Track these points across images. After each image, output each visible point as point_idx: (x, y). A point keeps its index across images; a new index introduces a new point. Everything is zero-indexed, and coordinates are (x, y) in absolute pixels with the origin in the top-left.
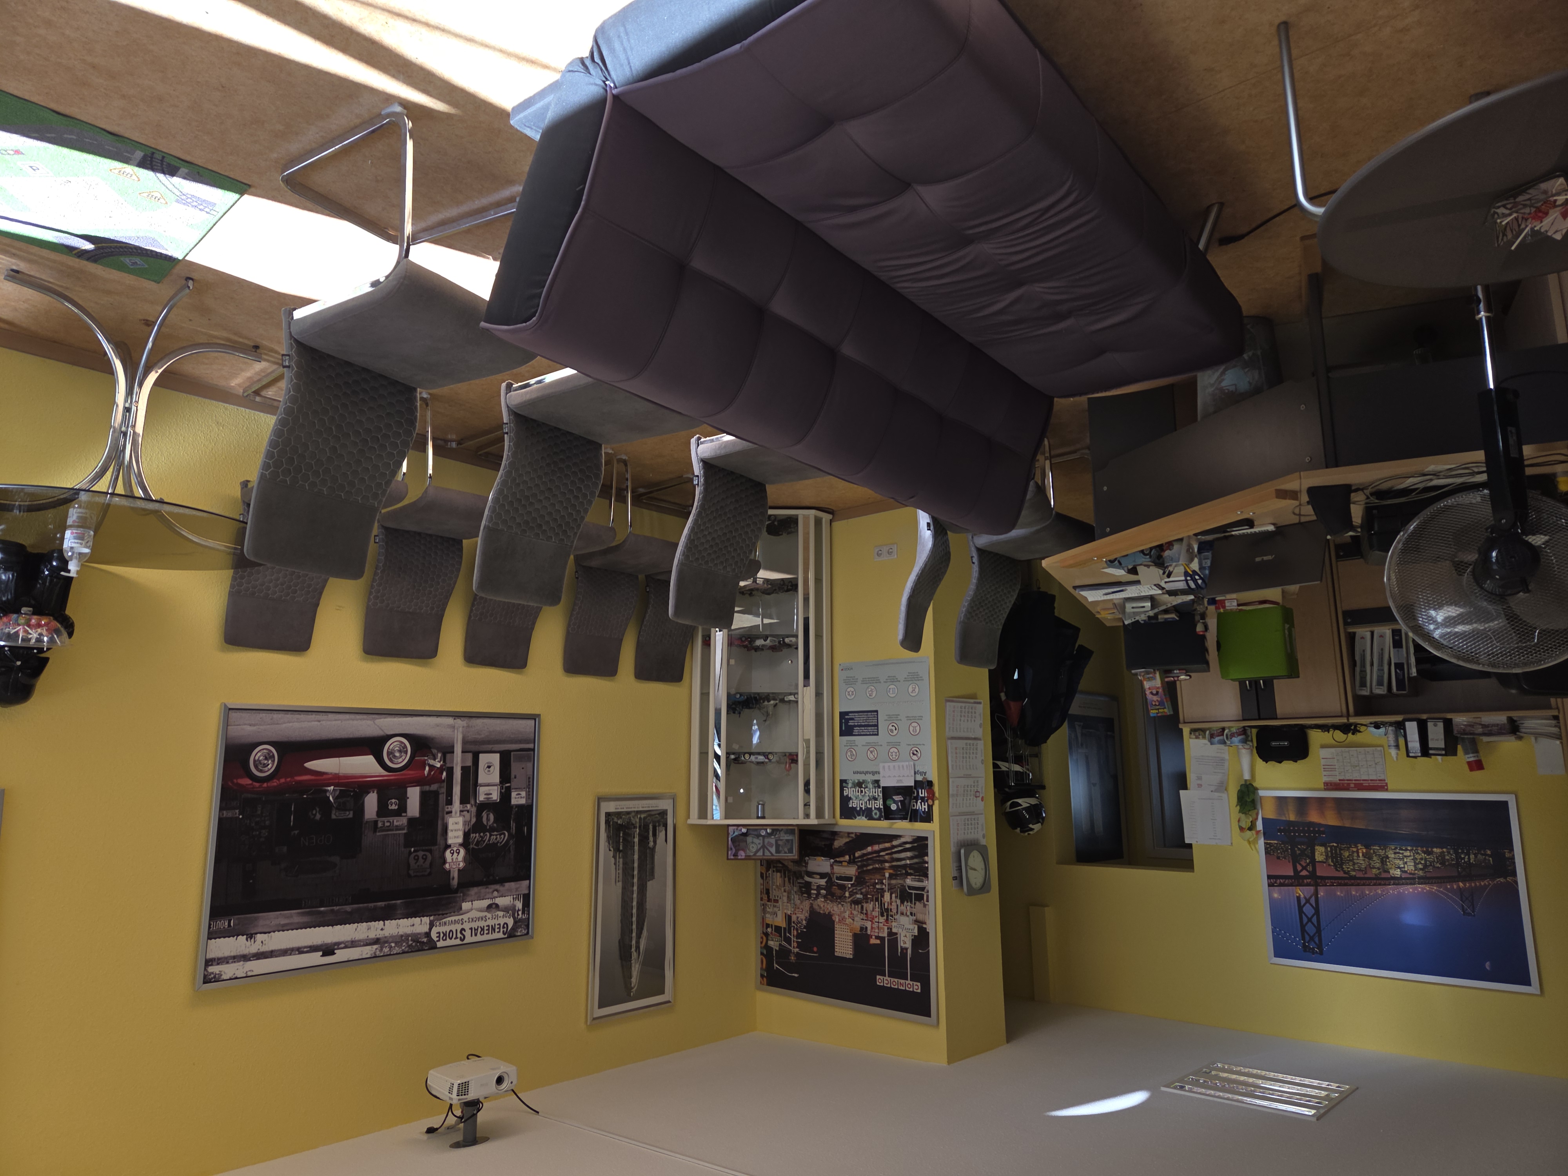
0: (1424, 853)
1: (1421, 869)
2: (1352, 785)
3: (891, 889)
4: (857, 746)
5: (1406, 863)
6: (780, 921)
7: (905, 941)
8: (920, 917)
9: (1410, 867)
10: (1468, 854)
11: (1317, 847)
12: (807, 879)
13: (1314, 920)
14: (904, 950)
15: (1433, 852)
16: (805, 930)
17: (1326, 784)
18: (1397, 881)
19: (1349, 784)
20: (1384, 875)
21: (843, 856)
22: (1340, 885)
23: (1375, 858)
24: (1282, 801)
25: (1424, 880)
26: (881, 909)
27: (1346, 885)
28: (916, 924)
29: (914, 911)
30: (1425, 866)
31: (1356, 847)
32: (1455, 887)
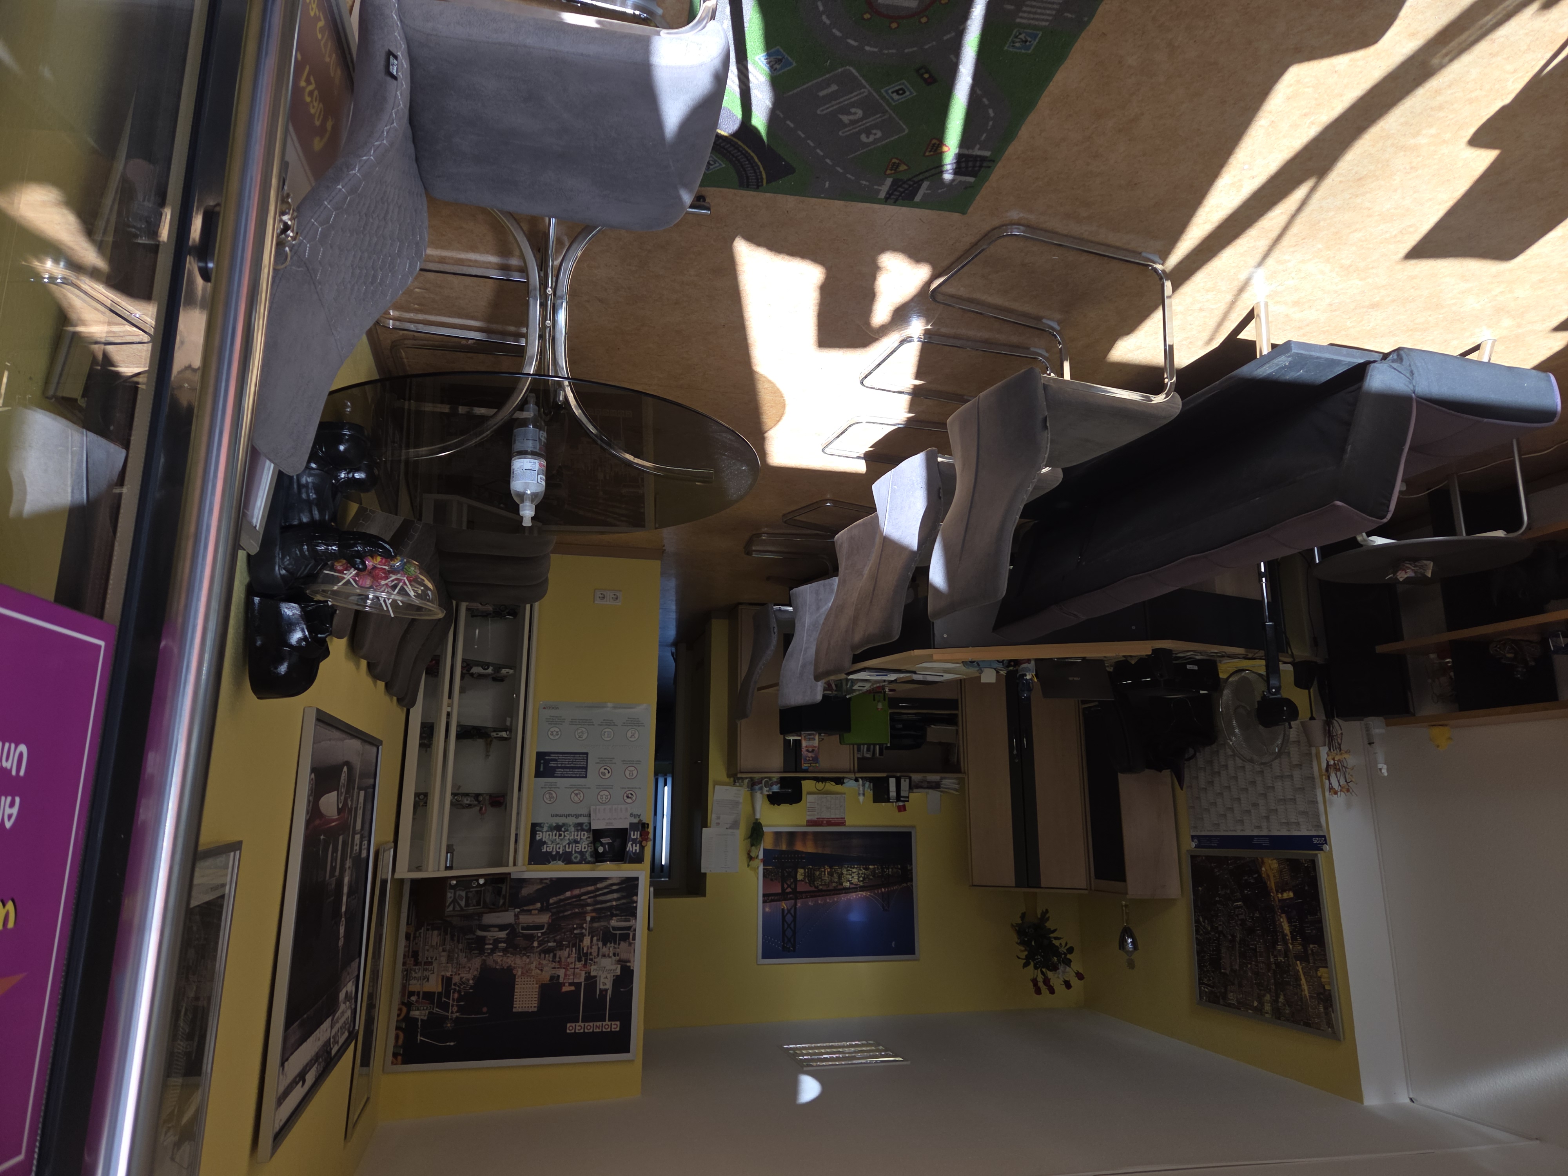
0: (864, 869)
1: (862, 881)
2: (825, 822)
3: (592, 933)
4: (559, 788)
5: (853, 877)
6: (434, 985)
7: (605, 983)
8: (624, 956)
9: (855, 880)
10: (888, 869)
11: (799, 870)
12: (480, 933)
13: (792, 926)
14: (604, 992)
15: (869, 868)
16: (471, 991)
17: (808, 821)
18: (847, 891)
19: (822, 821)
20: (840, 887)
21: (533, 903)
22: (812, 897)
23: (835, 875)
24: (778, 835)
25: (862, 889)
26: (579, 954)
27: (815, 896)
28: (619, 964)
29: (618, 951)
30: (864, 878)
31: (824, 868)
32: (880, 891)
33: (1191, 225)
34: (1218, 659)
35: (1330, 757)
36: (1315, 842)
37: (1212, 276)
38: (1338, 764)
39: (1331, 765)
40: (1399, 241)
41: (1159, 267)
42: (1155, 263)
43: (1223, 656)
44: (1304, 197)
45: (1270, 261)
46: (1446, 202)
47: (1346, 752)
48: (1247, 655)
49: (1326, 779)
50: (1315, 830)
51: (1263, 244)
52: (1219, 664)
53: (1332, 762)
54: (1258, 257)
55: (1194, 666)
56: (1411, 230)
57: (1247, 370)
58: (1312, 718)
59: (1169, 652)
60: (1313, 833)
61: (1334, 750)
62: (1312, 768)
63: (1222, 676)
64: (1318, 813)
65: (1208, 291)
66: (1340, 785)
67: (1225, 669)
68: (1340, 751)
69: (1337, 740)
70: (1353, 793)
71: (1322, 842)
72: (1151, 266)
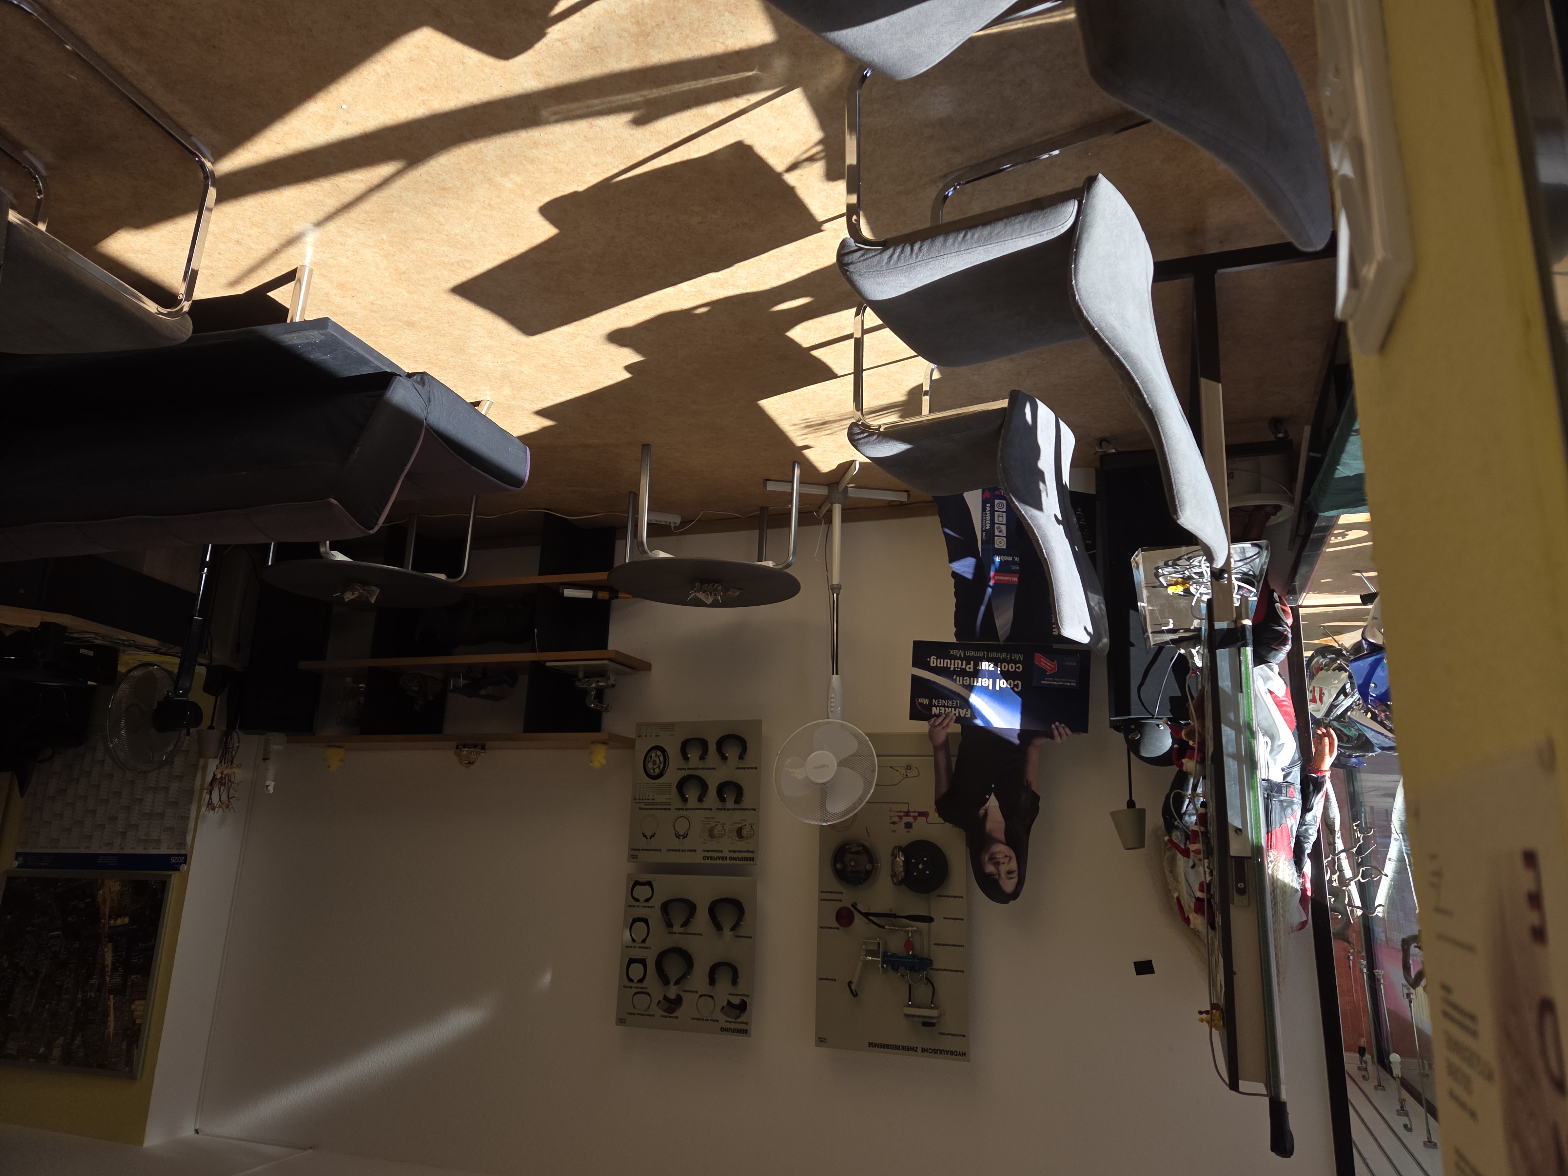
33: (262, 136)
34: (121, 648)
35: (219, 770)
36: (173, 861)
37: (265, 210)
38: (225, 779)
39: (218, 779)
40: (453, 271)
41: (208, 165)
42: (204, 157)
43: (130, 646)
44: (389, 176)
45: (331, 226)
46: (504, 255)
47: (237, 766)
48: (160, 649)
49: (207, 793)
50: (177, 848)
51: (332, 204)
52: (121, 654)
53: (219, 776)
54: (321, 215)
55: (90, 652)
56: (467, 265)
57: (271, 330)
58: (211, 727)
59: (64, 628)
60: (175, 851)
61: (225, 763)
62: (194, 781)
63: (122, 669)
64: (186, 829)
65: (253, 224)
66: (220, 800)
67: (127, 661)
68: (231, 764)
69: (232, 753)
70: (232, 810)
71: (181, 861)
72: (198, 157)
